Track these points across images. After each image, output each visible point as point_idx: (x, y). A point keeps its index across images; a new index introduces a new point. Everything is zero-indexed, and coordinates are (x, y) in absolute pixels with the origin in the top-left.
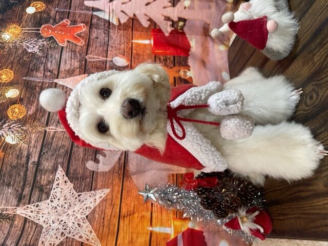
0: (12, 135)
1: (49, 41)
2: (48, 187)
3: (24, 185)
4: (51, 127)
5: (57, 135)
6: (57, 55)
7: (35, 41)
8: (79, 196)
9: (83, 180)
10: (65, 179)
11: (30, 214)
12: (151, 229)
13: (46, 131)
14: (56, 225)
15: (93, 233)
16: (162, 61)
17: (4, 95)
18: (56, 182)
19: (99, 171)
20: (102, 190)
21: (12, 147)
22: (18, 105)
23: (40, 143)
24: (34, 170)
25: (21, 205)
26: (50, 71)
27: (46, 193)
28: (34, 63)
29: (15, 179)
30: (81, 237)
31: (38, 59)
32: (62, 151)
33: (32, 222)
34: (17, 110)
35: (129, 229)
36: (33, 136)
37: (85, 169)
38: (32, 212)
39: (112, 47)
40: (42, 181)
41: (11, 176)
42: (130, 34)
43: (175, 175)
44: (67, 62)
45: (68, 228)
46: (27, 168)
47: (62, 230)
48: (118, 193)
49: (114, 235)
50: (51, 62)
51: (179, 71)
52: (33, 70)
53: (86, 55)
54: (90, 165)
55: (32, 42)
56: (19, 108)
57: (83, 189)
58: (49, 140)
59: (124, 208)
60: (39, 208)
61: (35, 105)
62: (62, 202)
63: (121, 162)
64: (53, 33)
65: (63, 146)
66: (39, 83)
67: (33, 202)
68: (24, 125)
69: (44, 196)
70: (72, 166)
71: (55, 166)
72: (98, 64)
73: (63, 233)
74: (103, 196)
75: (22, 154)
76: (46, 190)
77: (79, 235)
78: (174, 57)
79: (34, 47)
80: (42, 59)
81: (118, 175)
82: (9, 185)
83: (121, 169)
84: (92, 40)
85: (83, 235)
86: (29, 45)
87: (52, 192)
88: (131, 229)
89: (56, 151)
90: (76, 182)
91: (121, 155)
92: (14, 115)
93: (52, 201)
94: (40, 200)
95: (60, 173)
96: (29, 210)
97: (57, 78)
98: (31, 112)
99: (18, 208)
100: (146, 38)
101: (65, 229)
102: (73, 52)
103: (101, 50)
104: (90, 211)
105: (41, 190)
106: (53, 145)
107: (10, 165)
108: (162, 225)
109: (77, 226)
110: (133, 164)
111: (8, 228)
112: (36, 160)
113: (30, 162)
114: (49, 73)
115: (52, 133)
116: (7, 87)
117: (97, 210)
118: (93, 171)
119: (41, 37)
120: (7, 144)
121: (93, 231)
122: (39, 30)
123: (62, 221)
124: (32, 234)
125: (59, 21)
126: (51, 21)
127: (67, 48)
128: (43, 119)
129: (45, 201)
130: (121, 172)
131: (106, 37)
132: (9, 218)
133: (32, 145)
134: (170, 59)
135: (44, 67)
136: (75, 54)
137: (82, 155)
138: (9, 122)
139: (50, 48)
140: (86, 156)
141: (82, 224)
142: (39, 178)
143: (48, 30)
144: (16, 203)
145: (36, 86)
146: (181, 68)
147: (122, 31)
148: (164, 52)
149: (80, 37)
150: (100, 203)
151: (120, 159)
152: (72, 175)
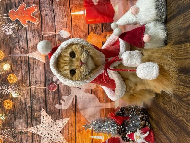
0: (14, 92)
1: (17, 24)
2: (39, 118)
3: (27, 118)
4: (32, 86)
5: (37, 91)
6: (24, 35)
7: (8, 26)
8: (55, 122)
9: (55, 114)
10: (46, 114)
11: (34, 131)
12: (92, 137)
13: (30, 89)
14: (47, 136)
15: (64, 140)
16: (93, 29)
17: (3, 69)
18: (42, 116)
19: (62, 109)
20: (65, 119)
21: (16, 99)
22: (12, 74)
23: (29, 96)
24: (30, 111)
25: (29, 127)
26: (23, 48)
27: (39, 121)
28: (12, 43)
29: (23, 115)
30: (59, 141)
31: (13, 39)
32: (41, 100)
33: (36, 134)
34: (12, 78)
35: (81, 137)
36: (25, 92)
37: (55, 108)
38: (35, 130)
39: (58, 21)
40: (36, 116)
41: (20, 114)
42: (68, 7)
43: (104, 109)
44: (31, 40)
45: (52, 137)
46: (27, 109)
47: (50, 138)
48: (74, 120)
49: (74, 140)
50: (22, 41)
51: (106, 36)
52: (13, 49)
53: (42, 32)
54: (57, 106)
55: (7, 26)
56: (13, 77)
57: (56, 118)
58: (33, 94)
59: (78, 127)
60: (37, 128)
61: (21, 73)
62: (47, 125)
63: (73, 104)
64: (17, 17)
65: (41, 97)
66: (19, 57)
67: (34, 126)
68: (18, 86)
69: (38, 123)
70: (48, 107)
71: (40, 108)
72: (51, 39)
73: (50, 140)
74: (67, 122)
75: (22, 102)
76: (39, 120)
77: (58, 140)
78: (102, 24)
79: (9, 30)
80: (16, 39)
81: (73, 111)
82: (21, 118)
83: (74, 108)
84: (43, 18)
85: (60, 141)
86: (5, 29)
87: (41, 121)
88: (82, 137)
89: (38, 100)
90: (52, 115)
91: (73, 99)
92: (12, 81)
93: (42, 125)
94: (37, 124)
95: (43, 111)
96: (33, 129)
97: (28, 53)
98: (20, 78)
99: (28, 129)
100: (81, 9)
101: (51, 137)
102: (33, 31)
103: (50, 25)
104: (61, 129)
105: (36, 120)
106: (36, 97)
107: (18, 108)
108: (98, 135)
109: (56, 136)
110: (80, 104)
111: (26, 137)
112: (30, 105)
113: (27, 107)
114: (23, 50)
115: (34, 90)
116: (3, 63)
117: (65, 128)
118: (60, 110)
119: (11, 22)
120: (13, 98)
121: (64, 138)
122: (8, 16)
123: (49, 133)
124: (37, 140)
125: (19, 5)
126: (14, 6)
127: (28, 28)
128: (27, 82)
129: (40, 125)
130: (74, 109)
131: (52, 13)
132: (25, 133)
133: (26, 97)
134: (99, 26)
135: (19, 45)
136: (35, 32)
137: (52, 101)
138: (10, 85)
139: (19, 29)
140: (54, 102)
141: (58, 135)
142: (33, 114)
143: (13, 14)
144: (26, 126)
145: (18, 60)
146: (108, 33)
147: (63, 6)
148: (94, 20)
149: (35, 16)
150: (65, 125)
151: (73, 102)
152: (49, 112)
